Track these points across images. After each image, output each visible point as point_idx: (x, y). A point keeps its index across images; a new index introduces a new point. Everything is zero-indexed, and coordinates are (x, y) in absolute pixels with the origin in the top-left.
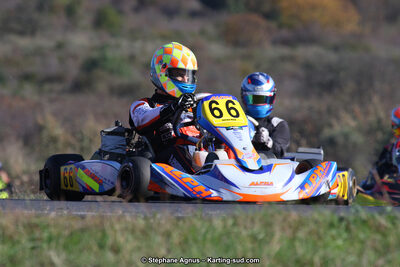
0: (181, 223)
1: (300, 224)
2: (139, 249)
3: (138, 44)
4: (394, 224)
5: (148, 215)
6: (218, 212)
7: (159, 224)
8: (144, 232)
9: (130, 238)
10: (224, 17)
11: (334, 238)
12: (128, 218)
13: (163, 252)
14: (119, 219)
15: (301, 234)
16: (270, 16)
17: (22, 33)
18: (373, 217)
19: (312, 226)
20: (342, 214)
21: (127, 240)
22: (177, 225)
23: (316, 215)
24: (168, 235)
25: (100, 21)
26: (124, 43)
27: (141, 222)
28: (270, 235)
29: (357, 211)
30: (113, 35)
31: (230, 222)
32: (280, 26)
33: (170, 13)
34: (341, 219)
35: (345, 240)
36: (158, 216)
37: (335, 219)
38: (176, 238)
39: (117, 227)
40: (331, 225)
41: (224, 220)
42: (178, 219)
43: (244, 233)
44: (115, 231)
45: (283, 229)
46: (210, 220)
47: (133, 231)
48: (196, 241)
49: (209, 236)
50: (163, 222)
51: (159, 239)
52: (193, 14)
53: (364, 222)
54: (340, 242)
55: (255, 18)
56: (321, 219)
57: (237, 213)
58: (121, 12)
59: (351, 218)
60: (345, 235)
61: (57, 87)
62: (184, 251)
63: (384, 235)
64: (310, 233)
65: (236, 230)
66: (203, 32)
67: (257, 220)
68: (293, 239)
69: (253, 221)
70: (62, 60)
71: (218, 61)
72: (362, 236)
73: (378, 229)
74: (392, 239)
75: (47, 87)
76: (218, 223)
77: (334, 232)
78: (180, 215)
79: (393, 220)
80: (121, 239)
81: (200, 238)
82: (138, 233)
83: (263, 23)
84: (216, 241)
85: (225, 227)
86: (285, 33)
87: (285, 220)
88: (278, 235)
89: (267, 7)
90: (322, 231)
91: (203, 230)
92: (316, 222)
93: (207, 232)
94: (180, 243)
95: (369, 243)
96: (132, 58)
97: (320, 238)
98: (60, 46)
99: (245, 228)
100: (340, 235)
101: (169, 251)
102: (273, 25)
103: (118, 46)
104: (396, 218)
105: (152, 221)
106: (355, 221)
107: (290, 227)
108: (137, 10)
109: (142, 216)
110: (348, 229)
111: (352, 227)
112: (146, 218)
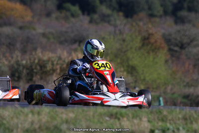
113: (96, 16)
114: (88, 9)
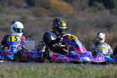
0: (22, 69)
1: (57, 69)
2: (9, 76)
3: (9, 16)
4: (84, 69)
5: (12, 66)
6: (32, 65)
7: (15, 69)
8: (11, 71)
9: (7, 73)
10: (34, 9)
11: (66, 73)
12: (6, 67)
13: (16, 77)
14: (3, 67)
15: (57, 72)
16: (47, 8)
18: (78, 67)
19: (60, 70)
20: (69, 66)
21: (6, 74)
22: (20, 69)
23: (61, 66)
24: (18, 72)
26: (5, 16)
27: (10, 68)
28: (48, 72)
29: (73, 65)
31: (36, 68)
32: (50, 11)
33: (18, 7)
34: (68, 68)
35: (69, 74)
36: (15, 66)
37: (67, 67)
38: (20, 73)
39: (3, 69)
40: (66, 69)
41: (34, 68)
42: (21, 67)
43: (40, 72)
44: (2, 71)
45: (51, 70)
46: (30, 68)
47: (7, 71)
48: (26, 74)
49: (30, 72)
50: (16, 68)
51: (15, 73)
52: (25, 8)
53: (75, 69)
54: (68, 74)
55: (43, 9)
56: (63, 68)
57: (38, 66)
58: (4, 7)
59: (71, 67)
60: (69, 72)
62: (22, 77)
63: (81, 72)
64: (59, 72)
65: (38, 71)
66: (28, 13)
67: (44, 68)
68: (54, 73)
69: (43, 68)
71: (32, 21)
72: (74, 73)
73: (79, 71)
74: (83, 74)
76: (32, 69)
77: (66, 71)
78: (21, 66)
79: (83, 68)
80: (4, 73)
81: (27, 73)
82: (9, 71)
83: (45, 10)
84: (32, 74)
85: (34, 70)
86: (52, 13)
87: (52, 68)
88: (50, 72)
89: (46, 6)
90: (63, 71)
91: (28, 71)
92: (61, 68)
93: (29, 71)
94: (21, 75)
95: (76, 75)
97: (62, 73)
99: (41, 70)
100: (68, 72)
101: (18, 77)
102: (48, 11)
103: (3, 17)
104: (84, 67)
105: (13, 68)
106: (72, 68)
107: (54, 70)
108: (8, 6)
109: (10, 66)
110: (70, 71)
111: (72, 70)
112: (11, 67)
113: (114, 10)
114: (109, 5)
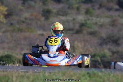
17: (63, 15)
25: (87, 12)
30: (91, 16)
61: (71, 32)
70: (74, 24)
75: (68, 32)
96: (96, 23)
98: (74, 19)
